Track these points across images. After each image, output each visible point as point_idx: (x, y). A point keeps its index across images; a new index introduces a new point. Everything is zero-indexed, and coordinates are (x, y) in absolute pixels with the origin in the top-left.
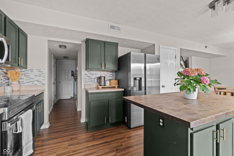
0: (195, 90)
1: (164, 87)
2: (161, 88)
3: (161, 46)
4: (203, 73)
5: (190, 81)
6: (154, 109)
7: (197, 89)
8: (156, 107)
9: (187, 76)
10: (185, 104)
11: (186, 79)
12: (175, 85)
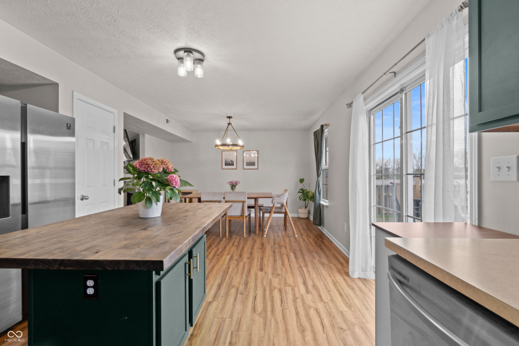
0: (158, 200)
1: (84, 200)
2: (78, 202)
3: (76, 95)
4: (171, 167)
5: (151, 183)
6: (76, 258)
7: (162, 198)
8: (81, 251)
9: (146, 173)
10: (145, 229)
11: (143, 179)
12: (120, 193)
